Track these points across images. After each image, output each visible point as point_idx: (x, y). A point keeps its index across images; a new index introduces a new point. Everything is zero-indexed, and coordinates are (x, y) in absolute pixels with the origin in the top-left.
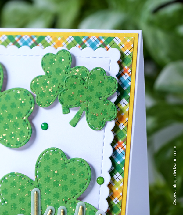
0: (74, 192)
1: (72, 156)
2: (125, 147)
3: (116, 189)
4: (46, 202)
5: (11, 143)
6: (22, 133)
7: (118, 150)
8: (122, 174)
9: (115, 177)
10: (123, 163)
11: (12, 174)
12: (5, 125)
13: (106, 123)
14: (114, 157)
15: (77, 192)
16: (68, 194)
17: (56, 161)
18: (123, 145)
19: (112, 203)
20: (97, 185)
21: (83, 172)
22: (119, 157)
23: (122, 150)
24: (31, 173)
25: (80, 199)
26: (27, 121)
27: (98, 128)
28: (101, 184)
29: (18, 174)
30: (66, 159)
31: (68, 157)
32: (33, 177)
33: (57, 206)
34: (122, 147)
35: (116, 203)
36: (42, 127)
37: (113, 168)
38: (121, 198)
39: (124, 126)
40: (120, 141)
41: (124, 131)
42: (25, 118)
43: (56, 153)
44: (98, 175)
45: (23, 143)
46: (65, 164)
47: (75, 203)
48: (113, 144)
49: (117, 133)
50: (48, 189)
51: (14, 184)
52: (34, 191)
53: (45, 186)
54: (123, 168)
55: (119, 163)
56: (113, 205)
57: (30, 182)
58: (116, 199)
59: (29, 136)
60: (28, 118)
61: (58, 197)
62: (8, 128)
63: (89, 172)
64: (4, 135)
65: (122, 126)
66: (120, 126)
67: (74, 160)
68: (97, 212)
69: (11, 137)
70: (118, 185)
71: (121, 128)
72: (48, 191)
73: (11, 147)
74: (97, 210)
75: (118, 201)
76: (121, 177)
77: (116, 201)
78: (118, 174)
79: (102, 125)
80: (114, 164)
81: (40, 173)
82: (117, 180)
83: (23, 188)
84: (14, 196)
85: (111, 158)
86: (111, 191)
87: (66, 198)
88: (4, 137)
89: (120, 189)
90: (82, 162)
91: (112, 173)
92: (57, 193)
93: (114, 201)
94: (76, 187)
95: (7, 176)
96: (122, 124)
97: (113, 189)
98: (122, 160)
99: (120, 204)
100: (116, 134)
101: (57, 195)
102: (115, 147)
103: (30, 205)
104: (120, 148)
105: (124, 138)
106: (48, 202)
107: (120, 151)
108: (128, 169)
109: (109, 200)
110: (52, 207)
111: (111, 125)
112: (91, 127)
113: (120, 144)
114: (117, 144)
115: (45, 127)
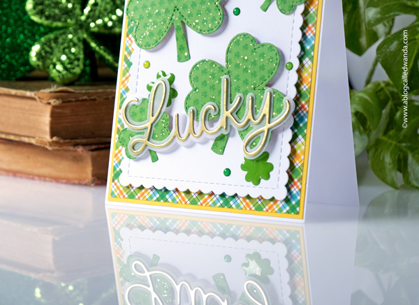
0: (263, 79)
1: (262, 41)
2: (314, 31)
3: (305, 74)
4: (236, 89)
5: (204, 29)
6: (214, 19)
7: (307, 34)
8: (312, 59)
9: (304, 62)
10: (313, 48)
11: (203, 61)
12: (198, 11)
13: (296, 7)
14: (304, 42)
15: (266, 78)
16: (256, 80)
17: (246, 47)
18: (313, 29)
19: (301, 89)
20: (286, 71)
21: (272, 58)
22: (309, 42)
23: (312, 35)
24: (221, 60)
25: (269, 85)
26: (219, 6)
27: (288, 12)
28: (290, 70)
29: (209, 61)
30: (255, 44)
31: (259, 43)
32: (224, 64)
33: (245, 93)
34: (312, 32)
35: (305, 89)
36: (234, 12)
37: (303, 53)
38: (309, 85)
39: (314, 10)
40: (310, 25)
41: (314, 15)
42: (217, 3)
43: (246, 38)
44: (288, 60)
45: (215, 29)
46: (255, 49)
47: (263, 90)
48: (302, 28)
49: (307, 17)
50: (238, 76)
51: (205, 71)
52: (224, 78)
53: (234, 73)
54: (312, 53)
55: (308, 47)
56: (302, 92)
57: (221, 68)
58: (305, 85)
59: (221, 21)
60: (220, 3)
61: (247, 84)
62: (201, 14)
63: (278, 57)
64: (197, 21)
65: (312, 9)
66: (310, 10)
67: (263, 45)
68: (285, 98)
69: (203, 23)
70: (307, 70)
71: (311, 12)
72: (237, 78)
73: (202, 34)
74: (285, 96)
75: (307, 87)
76: (310, 63)
77: (304, 88)
78: (307, 59)
79: (292, 9)
80: (303, 48)
81: (230, 60)
82: (306, 66)
83: (213, 75)
84: (204, 83)
85: (301, 43)
86: (300, 77)
87: (255, 84)
88: (197, 24)
89: (309, 74)
90: (271, 47)
91: (301, 58)
92: (247, 80)
93: (303, 87)
94: (265, 73)
95: (199, 63)
96: (312, 7)
97: (302, 75)
98: (311, 45)
99: (309, 90)
100: (305, 18)
101: (246, 82)
102: (305, 31)
103: (220, 92)
104: (310, 32)
105: (313, 22)
106: (238, 90)
107: (309, 35)
108: (317, 53)
109: (298, 86)
110: (241, 94)
111: (301, 8)
112: (281, 11)
113: (310, 29)
114: (307, 29)
115: (237, 12)
